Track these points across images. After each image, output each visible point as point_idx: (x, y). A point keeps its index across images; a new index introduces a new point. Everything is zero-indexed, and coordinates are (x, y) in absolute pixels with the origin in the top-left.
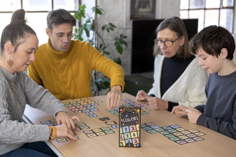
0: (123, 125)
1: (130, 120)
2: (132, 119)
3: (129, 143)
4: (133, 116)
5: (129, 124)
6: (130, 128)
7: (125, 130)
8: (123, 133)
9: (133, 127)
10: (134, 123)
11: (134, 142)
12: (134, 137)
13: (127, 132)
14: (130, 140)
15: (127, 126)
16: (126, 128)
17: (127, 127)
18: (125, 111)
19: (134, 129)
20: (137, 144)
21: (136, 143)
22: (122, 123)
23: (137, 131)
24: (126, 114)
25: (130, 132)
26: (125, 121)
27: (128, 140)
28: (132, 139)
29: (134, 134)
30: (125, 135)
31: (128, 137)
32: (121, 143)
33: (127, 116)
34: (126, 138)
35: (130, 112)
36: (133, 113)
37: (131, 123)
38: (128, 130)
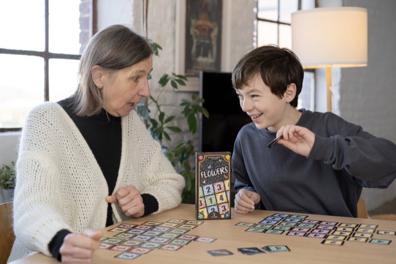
0: (204, 182)
1: (214, 174)
2: (218, 171)
3: (214, 212)
4: (219, 166)
5: (213, 180)
6: (215, 186)
7: (207, 190)
8: (204, 197)
9: (220, 185)
10: (221, 178)
11: (221, 209)
12: (221, 201)
13: (210, 193)
14: (216, 208)
15: (210, 184)
16: (209, 188)
17: (211, 186)
18: (207, 158)
19: (221, 188)
21: (225, 212)
22: (202, 179)
23: (226, 191)
24: (208, 163)
25: (215, 194)
26: (207, 175)
27: (212, 207)
28: (217, 205)
29: (221, 196)
30: (207, 199)
31: (211, 203)
32: (201, 213)
33: (209, 167)
34: (208, 205)
35: (215, 161)
36: (220, 161)
37: (216, 179)
38: (212, 191)
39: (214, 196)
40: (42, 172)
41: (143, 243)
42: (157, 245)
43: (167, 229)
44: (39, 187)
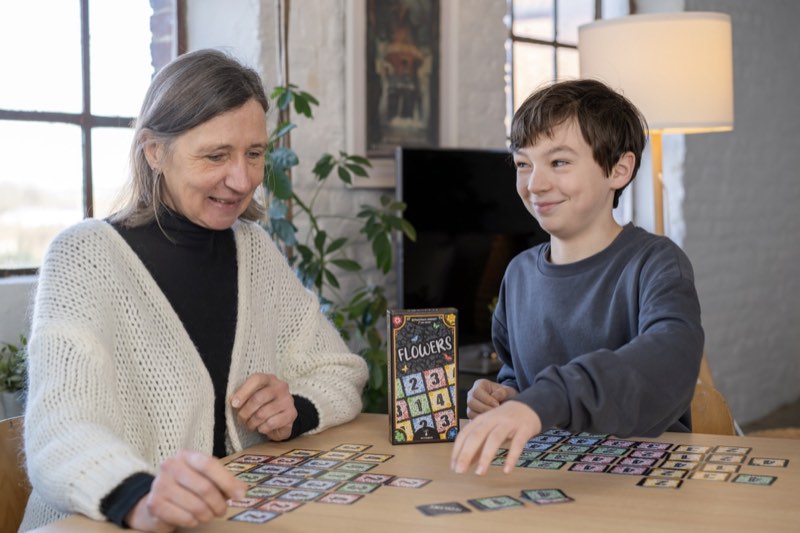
0: (405, 369)
1: (425, 352)
3: (425, 427)
4: (434, 337)
5: (423, 365)
6: (428, 377)
7: (411, 385)
8: (405, 398)
9: (436, 375)
10: (439, 360)
11: (440, 422)
12: (440, 407)
13: (417, 391)
14: (429, 419)
15: (417, 372)
16: (415, 380)
17: (418, 377)
18: (410, 321)
19: (438, 381)
20: (450, 429)
21: (447, 428)
22: (401, 364)
23: (448, 386)
24: (412, 331)
25: (426, 392)
26: (409, 355)
27: (422, 419)
28: (432, 414)
29: (440, 396)
30: (412, 402)
31: (420, 409)
32: (401, 431)
33: (415, 339)
34: (414, 414)
35: (424, 326)
36: (436, 326)
37: (428, 362)
38: (420, 386)
39: (425, 396)
40: (78, 361)
41: (286, 491)
42: (312, 495)
43: (332, 463)
44: (74, 390)
